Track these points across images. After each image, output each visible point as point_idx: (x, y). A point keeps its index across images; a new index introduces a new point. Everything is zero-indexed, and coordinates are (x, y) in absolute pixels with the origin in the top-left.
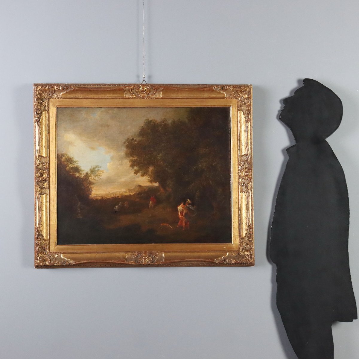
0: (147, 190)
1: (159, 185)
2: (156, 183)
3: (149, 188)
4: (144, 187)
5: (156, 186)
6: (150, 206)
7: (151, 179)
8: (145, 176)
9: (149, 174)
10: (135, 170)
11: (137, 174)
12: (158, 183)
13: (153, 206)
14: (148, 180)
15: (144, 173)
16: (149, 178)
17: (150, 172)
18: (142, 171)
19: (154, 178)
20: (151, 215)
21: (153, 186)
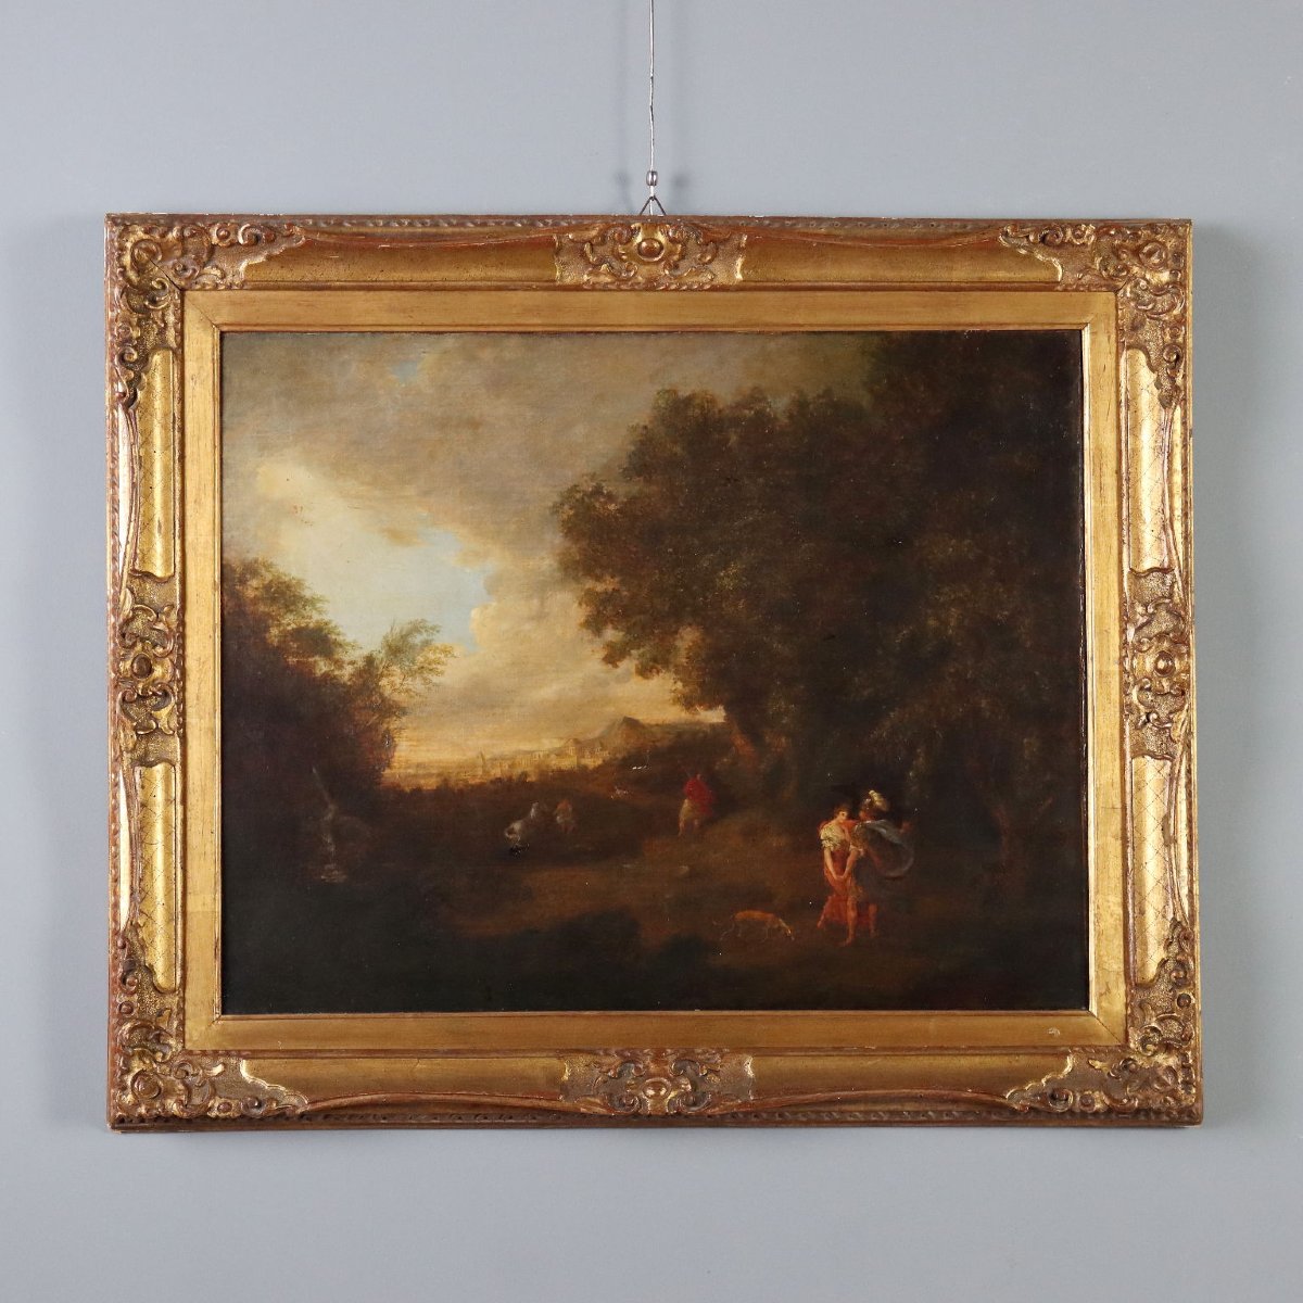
0: (666, 743)
1: (727, 718)
2: (710, 707)
3: (679, 735)
4: (652, 726)
5: (713, 726)
6: (681, 824)
7: (687, 690)
8: (658, 672)
9: (676, 666)
10: (610, 646)
11: (617, 666)
12: (721, 707)
13: (696, 823)
14: (674, 691)
15: (655, 660)
16: (679, 685)
17: (683, 652)
18: (642, 650)
19: (702, 685)
20: (685, 869)
21: (699, 723)
